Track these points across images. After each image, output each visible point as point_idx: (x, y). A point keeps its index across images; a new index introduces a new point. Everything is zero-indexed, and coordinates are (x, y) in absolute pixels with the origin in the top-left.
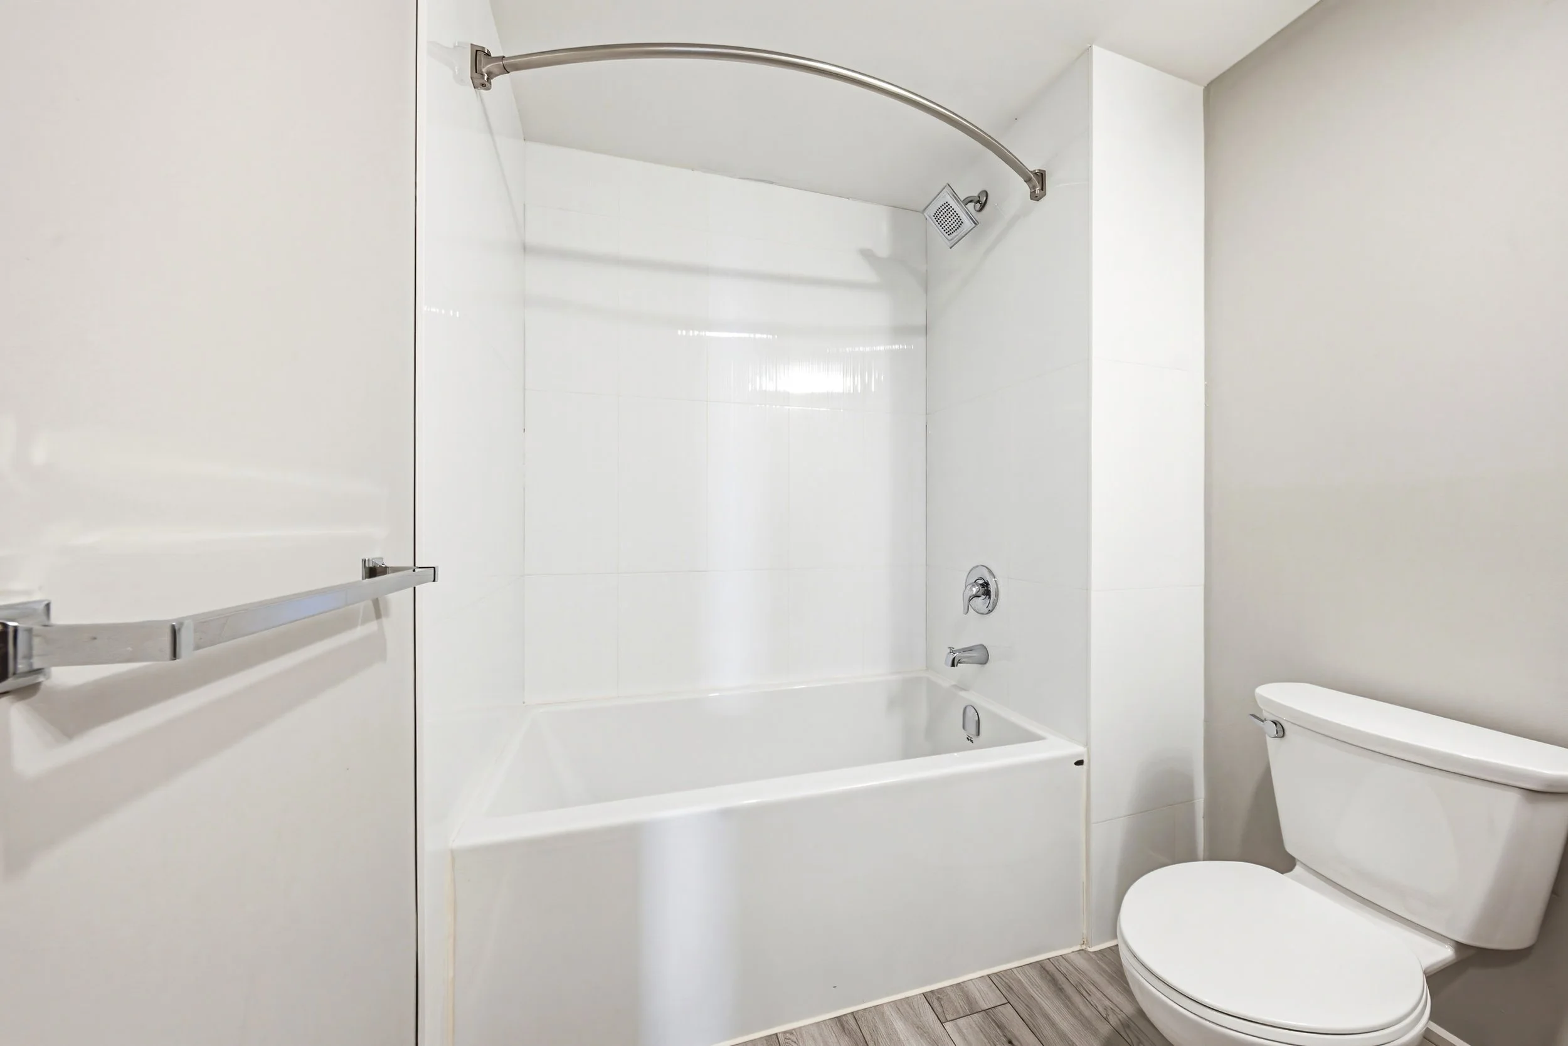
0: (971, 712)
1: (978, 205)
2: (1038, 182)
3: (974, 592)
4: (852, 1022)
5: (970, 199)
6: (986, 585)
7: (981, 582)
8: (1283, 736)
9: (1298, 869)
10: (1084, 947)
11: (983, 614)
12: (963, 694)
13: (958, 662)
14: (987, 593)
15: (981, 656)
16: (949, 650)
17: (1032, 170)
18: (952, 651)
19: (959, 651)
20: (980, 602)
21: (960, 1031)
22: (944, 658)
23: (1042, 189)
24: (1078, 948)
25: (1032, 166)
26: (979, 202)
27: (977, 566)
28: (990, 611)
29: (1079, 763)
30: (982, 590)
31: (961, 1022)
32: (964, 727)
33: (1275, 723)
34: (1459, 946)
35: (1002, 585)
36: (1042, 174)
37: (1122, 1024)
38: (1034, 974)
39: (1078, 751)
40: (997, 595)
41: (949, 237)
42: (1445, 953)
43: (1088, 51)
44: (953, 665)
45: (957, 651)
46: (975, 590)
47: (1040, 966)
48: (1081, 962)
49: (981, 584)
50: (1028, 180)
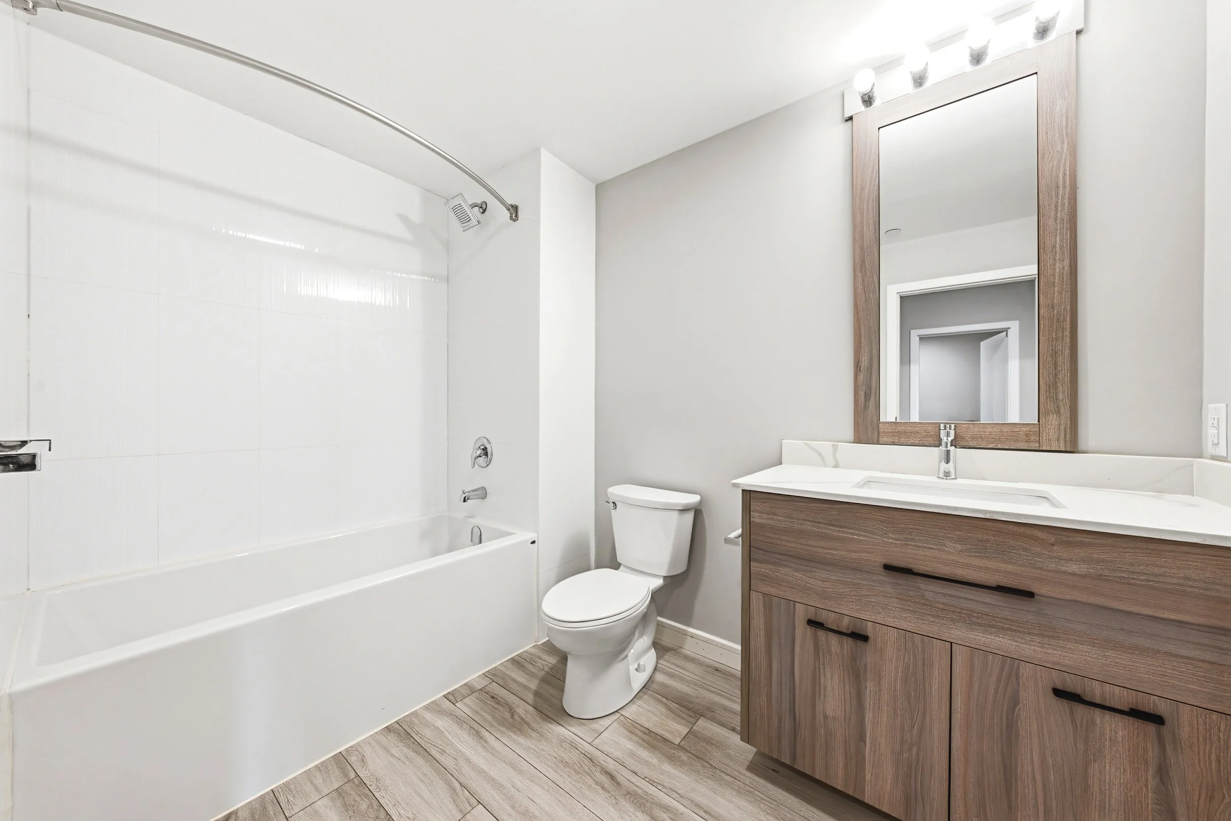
0: (476, 530)
1: (481, 210)
2: (514, 210)
3: (478, 455)
4: (397, 726)
5: (475, 205)
6: (485, 449)
7: (483, 447)
8: (616, 508)
9: (622, 568)
10: (536, 644)
11: (484, 467)
12: (471, 520)
13: (468, 499)
14: (486, 454)
15: (482, 494)
16: (462, 492)
17: (509, 204)
18: (464, 493)
19: (469, 492)
20: (482, 460)
21: (466, 705)
22: (460, 496)
23: (516, 216)
24: (533, 645)
25: (510, 201)
26: (481, 207)
27: (481, 438)
28: (488, 465)
29: (533, 542)
30: (483, 452)
31: (466, 700)
32: (472, 541)
33: (613, 503)
34: (665, 578)
35: (495, 449)
36: (516, 207)
37: (550, 669)
38: (510, 665)
39: (532, 536)
40: (492, 455)
41: (463, 225)
42: (659, 582)
43: (538, 150)
44: (464, 501)
45: (467, 492)
46: (478, 452)
47: (513, 661)
48: (533, 651)
49: (483, 449)
50: (508, 210)
